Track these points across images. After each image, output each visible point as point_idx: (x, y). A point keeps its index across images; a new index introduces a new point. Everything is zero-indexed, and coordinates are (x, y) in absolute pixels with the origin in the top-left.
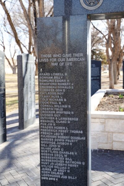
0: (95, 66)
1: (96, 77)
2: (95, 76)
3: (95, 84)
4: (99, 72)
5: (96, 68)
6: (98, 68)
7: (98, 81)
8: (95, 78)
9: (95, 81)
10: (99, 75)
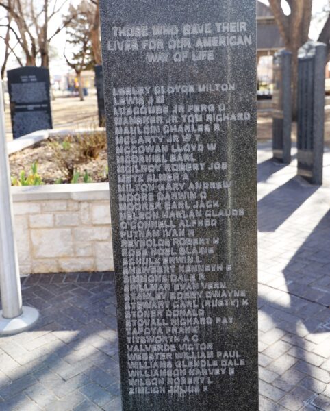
0: (35, 80)
1: (40, 103)
2: (39, 101)
3: (39, 118)
4: (45, 93)
5: (37, 84)
6: (42, 84)
7: (46, 111)
8: (39, 106)
9: (39, 112)
10: (46, 99)
